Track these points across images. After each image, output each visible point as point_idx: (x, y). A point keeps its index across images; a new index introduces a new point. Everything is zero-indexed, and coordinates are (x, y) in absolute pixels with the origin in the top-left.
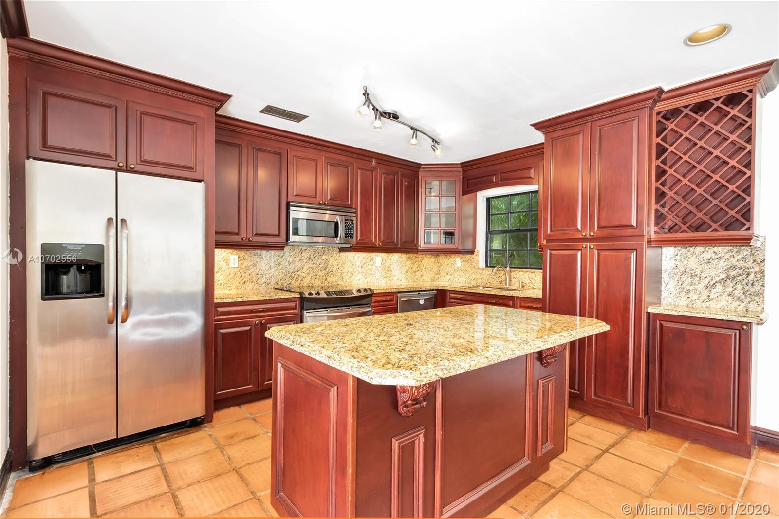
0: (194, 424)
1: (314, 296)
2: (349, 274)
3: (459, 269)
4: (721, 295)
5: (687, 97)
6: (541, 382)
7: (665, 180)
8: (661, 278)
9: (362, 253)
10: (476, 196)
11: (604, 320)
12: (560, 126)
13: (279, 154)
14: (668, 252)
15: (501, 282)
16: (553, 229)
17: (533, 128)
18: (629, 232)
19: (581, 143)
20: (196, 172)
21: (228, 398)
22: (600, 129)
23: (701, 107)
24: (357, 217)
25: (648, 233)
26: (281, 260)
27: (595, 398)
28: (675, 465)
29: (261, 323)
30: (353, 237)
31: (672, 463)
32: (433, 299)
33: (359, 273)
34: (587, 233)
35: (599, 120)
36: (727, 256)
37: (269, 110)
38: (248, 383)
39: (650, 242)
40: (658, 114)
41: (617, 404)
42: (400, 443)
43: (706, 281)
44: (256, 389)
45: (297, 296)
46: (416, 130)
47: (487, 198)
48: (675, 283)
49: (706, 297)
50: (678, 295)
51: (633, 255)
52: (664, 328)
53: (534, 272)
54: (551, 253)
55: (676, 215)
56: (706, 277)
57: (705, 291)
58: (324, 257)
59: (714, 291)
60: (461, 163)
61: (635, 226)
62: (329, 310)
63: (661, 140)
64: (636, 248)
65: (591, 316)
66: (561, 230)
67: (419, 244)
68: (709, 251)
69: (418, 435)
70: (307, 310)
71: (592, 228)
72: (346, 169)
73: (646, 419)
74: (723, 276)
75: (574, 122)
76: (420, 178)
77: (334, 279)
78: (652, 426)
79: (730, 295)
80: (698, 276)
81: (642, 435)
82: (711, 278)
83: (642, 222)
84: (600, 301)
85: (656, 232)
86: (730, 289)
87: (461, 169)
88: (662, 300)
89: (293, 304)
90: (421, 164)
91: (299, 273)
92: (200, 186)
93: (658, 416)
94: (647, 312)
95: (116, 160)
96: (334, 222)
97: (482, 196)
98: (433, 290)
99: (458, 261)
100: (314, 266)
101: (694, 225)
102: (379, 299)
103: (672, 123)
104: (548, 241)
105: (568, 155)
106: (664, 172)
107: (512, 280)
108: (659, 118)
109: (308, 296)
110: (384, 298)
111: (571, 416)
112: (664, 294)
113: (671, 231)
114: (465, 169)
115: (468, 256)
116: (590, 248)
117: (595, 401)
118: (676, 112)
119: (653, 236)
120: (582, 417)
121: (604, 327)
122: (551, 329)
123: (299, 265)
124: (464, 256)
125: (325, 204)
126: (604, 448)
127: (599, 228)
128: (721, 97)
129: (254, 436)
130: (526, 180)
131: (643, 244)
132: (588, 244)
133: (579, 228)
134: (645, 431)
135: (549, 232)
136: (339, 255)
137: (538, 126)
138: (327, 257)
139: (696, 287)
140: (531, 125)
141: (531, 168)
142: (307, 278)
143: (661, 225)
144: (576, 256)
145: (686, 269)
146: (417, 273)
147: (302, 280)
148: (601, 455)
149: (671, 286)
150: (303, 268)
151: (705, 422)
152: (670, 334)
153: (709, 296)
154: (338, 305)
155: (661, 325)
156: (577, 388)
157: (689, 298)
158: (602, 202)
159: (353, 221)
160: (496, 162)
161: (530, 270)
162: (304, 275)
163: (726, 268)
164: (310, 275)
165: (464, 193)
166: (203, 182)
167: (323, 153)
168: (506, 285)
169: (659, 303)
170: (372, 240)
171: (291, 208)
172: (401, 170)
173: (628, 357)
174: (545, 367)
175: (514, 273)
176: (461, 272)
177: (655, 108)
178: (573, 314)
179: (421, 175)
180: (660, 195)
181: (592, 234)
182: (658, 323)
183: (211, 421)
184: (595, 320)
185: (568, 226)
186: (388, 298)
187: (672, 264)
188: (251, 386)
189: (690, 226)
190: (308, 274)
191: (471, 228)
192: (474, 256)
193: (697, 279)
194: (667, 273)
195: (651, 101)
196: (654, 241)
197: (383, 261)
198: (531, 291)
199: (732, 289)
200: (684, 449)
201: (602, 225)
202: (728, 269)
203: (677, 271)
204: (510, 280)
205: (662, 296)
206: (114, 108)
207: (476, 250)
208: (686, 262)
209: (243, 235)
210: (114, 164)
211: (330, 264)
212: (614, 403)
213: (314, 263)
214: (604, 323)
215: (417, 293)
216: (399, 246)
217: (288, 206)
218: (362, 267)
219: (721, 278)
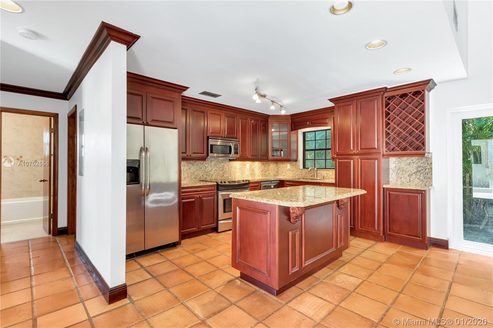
0: (174, 245)
1: (223, 184)
2: (234, 173)
3: (289, 170)
4: (415, 179)
5: (397, 91)
6: (339, 216)
7: (390, 127)
8: (389, 172)
9: (240, 162)
10: (298, 131)
11: (364, 189)
12: (341, 101)
13: (203, 112)
14: (392, 160)
15: (312, 176)
16: (339, 149)
17: (329, 101)
18: (374, 151)
19: (352, 109)
20: (174, 124)
21: (185, 234)
22: (360, 104)
23: (404, 96)
24: (239, 143)
25: (382, 151)
26: (202, 166)
27: (361, 228)
28: (395, 253)
29: (200, 197)
30: (238, 154)
31: (394, 252)
32: (277, 185)
33: (239, 172)
34: (355, 151)
35: (360, 99)
36: (417, 161)
37: (205, 93)
38: (194, 227)
39: (383, 155)
40: (386, 97)
41: (371, 230)
42: (292, 233)
43: (409, 173)
44: (198, 230)
45: (215, 184)
46: (274, 102)
47: (303, 132)
48: (395, 174)
49: (408, 180)
50: (397, 180)
51: (376, 161)
52: (390, 194)
53: (329, 170)
54: (338, 161)
55: (395, 143)
56: (408, 171)
57: (408, 178)
58: (222, 164)
59: (412, 177)
60: (291, 115)
61: (377, 148)
62: (230, 191)
63: (388, 109)
64: (377, 158)
65: (358, 188)
66: (343, 150)
67: (269, 157)
68: (410, 159)
69: (297, 231)
70: (220, 190)
71: (357, 149)
72: (234, 119)
73: (384, 237)
74: (415, 170)
75: (348, 99)
76: (269, 122)
77: (227, 176)
78: (386, 240)
79: (418, 179)
80: (405, 171)
81: (382, 244)
82: (410, 171)
83: (380, 147)
84: (362, 183)
85: (386, 151)
86: (418, 176)
87: (290, 118)
88: (390, 182)
89: (213, 188)
90: (270, 115)
91: (210, 173)
92: (176, 131)
93: (389, 235)
94: (383, 187)
95: (142, 120)
96: (229, 146)
97: (301, 132)
98: (277, 181)
99: (288, 166)
100: (217, 169)
101: (403, 148)
102: (252, 185)
103: (392, 102)
104: (337, 155)
105: (346, 114)
106: (389, 124)
107: (318, 175)
108: (386, 99)
109: (221, 184)
110: (255, 185)
111: (351, 238)
112: (391, 179)
113: (393, 150)
114: (293, 117)
115: (294, 163)
116: (357, 158)
117: (361, 230)
118: (393, 97)
119: (385, 153)
120: (355, 238)
121: (364, 192)
122: (343, 192)
123: (210, 168)
124: (292, 163)
125: (225, 137)
126: (365, 248)
127: (361, 149)
128: (411, 92)
129: (205, 249)
130: (325, 124)
131: (380, 157)
132: (356, 157)
133: (352, 149)
134: (383, 242)
135: (337, 151)
136: (229, 163)
137: (331, 100)
138: (223, 164)
139: (404, 176)
140: (328, 100)
141: (327, 118)
142: (214, 175)
143: (388, 148)
144: (350, 162)
145: (400, 167)
146: (267, 172)
147: (212, 176)
148: (364, 251)
149: (394, 175)
150: (212, 170)
151: (409, 235)
152: (393, 197)
153: (410, 180)
154: (233, 188)
155: (389, 193)
156: (352, 225)
157: (401, 181)
158: (362, 137)
159: (238, 145)
160: (308, 115)
161: (327, 169)
162: (213, 173)
163: (416, 167)
164: (216, 174)
165: (292, 130)
166: (177, 129)
167: (223, 111)
168: (315, 177)
169: (388, 183)
170: (246, 155)
171: (210, 140)
172: (260, 118)
173: (375, 209)
174: (340, 210)
175: (319, 171)
176: (290, 171)
177: (384, 95)
178: (350, 187)
179: (269, 121)
180: (388, 134)
181: (358, 152)
182: (388, 192)
183: (180, 244)
184: (360, 190)
185: (346, 148)
186: (256, 185)
187: (394, 165)
188: (195, 228)
189: (401, 148)
190: (215, 173)
191: (295, 148)
192: (297, 163)
193: (405, 172)
194: (392, 170)
195: (382, 92)
196: (386, 155)
197: (250, 166)
198: (328, 180)
199: (419, 176)
200: (400, 248)
201: (362, 147)
202: (417, 167)
203: (396, 168)
204: (317, 175)
205: (390, 180)
206: (141, 96)
207: (298, 160)
208: (400, 165)
209: (188, 153)
210: (141, 122)
211: (225, 168)
212: (369, 230)
213: (217, 167)
214: (364, 190)
215: (270, 182)
216: (259, 158)
217: (208, 138)
218: (240, 169)
219: (414, 171)
